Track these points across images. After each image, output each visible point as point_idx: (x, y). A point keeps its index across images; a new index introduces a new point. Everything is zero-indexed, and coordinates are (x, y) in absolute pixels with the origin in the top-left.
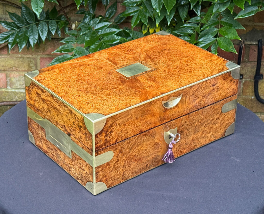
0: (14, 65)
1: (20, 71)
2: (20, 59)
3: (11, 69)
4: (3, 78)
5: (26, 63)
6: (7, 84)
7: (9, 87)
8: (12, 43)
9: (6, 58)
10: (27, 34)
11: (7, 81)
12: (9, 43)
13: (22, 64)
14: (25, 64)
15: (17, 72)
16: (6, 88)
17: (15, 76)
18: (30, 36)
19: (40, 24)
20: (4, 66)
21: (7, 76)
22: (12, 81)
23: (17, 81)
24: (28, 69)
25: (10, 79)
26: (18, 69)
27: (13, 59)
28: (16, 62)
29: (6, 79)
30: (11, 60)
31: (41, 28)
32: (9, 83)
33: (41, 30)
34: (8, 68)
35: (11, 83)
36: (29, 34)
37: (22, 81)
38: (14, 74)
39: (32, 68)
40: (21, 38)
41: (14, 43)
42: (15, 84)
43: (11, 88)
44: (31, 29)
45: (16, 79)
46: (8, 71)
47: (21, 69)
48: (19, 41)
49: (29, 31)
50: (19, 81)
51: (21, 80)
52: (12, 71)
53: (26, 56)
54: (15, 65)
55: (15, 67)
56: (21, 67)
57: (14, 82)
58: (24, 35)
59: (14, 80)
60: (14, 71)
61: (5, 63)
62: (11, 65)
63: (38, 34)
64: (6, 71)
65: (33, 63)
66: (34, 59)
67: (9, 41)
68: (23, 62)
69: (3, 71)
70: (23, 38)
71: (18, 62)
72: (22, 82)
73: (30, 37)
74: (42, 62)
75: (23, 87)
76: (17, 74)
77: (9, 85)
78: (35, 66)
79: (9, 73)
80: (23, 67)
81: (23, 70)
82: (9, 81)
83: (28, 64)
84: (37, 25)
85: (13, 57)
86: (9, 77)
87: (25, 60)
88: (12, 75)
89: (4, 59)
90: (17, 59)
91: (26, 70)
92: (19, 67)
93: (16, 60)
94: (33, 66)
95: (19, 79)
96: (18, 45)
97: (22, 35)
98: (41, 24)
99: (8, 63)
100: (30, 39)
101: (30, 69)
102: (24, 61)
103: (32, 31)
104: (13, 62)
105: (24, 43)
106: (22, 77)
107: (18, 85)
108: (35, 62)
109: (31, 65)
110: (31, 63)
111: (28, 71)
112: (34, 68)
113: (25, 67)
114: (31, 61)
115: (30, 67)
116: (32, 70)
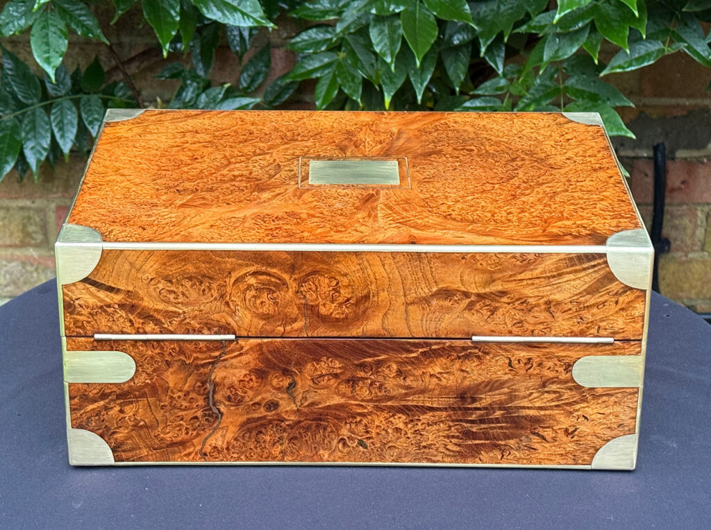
5: (16, 223)
10: (19, 134)
13: (4, 226)
14: (12, 227)
18: (28, 139)
19: (54, 105)
24: (21, 241)
31: (59, 119)
33: (58, 123)
36: (23, 134)
37: (5, 276)
39: (33, 239)
44: (30, 122)
49: (23, 126)
53: (15, 204)
56: (1, 235)
58: (8, 137)
63: (49, 135)
65: (35, 222)
66: (38, 212)
68: (6, 221)
70: (5, 146)
72: (5, 279)
73: (27, 143)
74: (60, 218)
78: (42, 230)
80: (7, 235)
81: (8, 243)
83: (21, 227)
84: (48, 109)
87: (12, 215)
91: (17, 242)
94: (35, 232)
97: (3, 137)
98: (58, 105)
100: (26, 148)
101: (28, 240)
102: (9, 219)
103: (34, 127)
105: (10, 159)
106: (4, 263)
108: (42, 220)
109: (31, 229)
110: (31, 224)
111: (23, 245)
112: (39, 237)
113: (12, 234)
114: (29, 218)
115: (28, 235)
116: (33, 242)
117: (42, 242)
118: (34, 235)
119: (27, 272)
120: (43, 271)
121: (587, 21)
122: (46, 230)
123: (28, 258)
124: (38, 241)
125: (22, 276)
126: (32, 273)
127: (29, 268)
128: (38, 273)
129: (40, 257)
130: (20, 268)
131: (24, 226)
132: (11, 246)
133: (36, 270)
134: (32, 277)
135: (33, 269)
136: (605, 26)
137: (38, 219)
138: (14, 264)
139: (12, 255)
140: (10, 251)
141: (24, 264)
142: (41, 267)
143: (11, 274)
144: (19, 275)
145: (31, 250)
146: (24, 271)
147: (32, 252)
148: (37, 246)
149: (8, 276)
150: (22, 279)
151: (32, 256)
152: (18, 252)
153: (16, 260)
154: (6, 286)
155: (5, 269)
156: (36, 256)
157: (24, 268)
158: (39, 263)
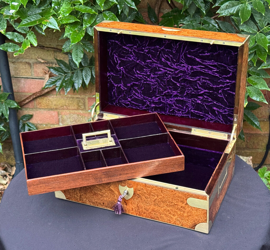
0: (64, 104)
1: (70, 109)
2: (70, 99)
3: (62, 107)
4: (55, 116)
5: (76, 102)
6: (59, 121)
7: (60, 123)
8: (59, 87)
9: (58, 98)
10: (73, 79)
11: (59, 118)
12: (57, 87)
13: (72, 103)
14: (74, 104)
15: (68, 110)
16: (59, 124)
17: (66, 114)
18: (75, 80)
19: (84, 69)
20: (56, 104)
21: (58, 114)
22: (63, 118)
23: (68, 118)
24: (77, 108)
25: (62, 116)
26: (68, 107)
27: (64, 99)
28: (67, 102)
29: (58, 117)
30: (62, 100)
31: (85, 74)
32: (61, 120)
33: (85, 75)
34: (59, 106)
35: (62, 120)
36: (74, 79)
37: (72, 119)
38: (65, 112)
39: (81, 107)
40: (67, 82)
41: (61, 86)
42: (66, 121)
43: (62, 125)
44: (76, 75)
45: (67, 117)
46: (60, 109)
47: (71, 108)
48: (65, 85)
49: (74, 76)
50: (70, 118)
51: (72, 117)
52: (63, 109)
53: (75, 96)
54: (66, 104)
55: (66, 106)
56: (71, 106)
57: (65, 119)
58: (69, 79)
59: (65, 117)
60: (65, 109)
61: (57, 103)
62: (62, 104)
63: (82, 79)
64: (58, 109)
65: (82, 102)
66: (82, 99)
67: (57, 85)
68: (73, 102)
69: (55, 110)
70: (68, 82)
71: (69, 101)
72: (72, 120)
73: (75, 82)
74: (89, 101)
75: (73, 123)
76: (68, 112)
77: (61, 122)
78: (83, 105)
79: (60, 111)
80: (73, 106)
81: (73, 108)
82: (61, 118)
83: (77, 104)
84: (82, 70)
85: (64, 97)
86: (61, 115)
87: (74, 100)
88: (63, 113)
89: (56, 99)
90: (68, 99)
91: (76, 108)
92: (69, 106)
93: (66, 100)
94: (82, 106)
95: (70, 116)
96: (64, 89)
97: (68, 79)
98: (85, 69)
99: (59, 102)
100: (75, 83)
101: (79, 108)
102: (73, 101)
103: (77, 76)
104: (64, 101)
105: (70, 86)
106: (72, 115)
107: (69, 122)
108: (83, 102)
109: (80, 104)
110: (80, 103)
111: (78, 109)
112: (83, 107)
113: (74, 106)
114: (80, 101)
115: (79, 106)
116: (81, 108)
117: (84, 109)
118: (81, 106)
119: (79, 118)
120: (84, 118)
121: (254, 51)
122: (85, 105)
123: (79, 113)
124: (83, 108)
125: (78, 119)
126: (80, 118)
127: (79, 116)
128: (82, 118)
129: (83, 113)
130: (77, 116)
131: (78, 103)
132: (74, 109)
133: (82, 117)
134: (81, 119)
135: (81, 117)
136: (259, 53)
137: (82, 101)
138: (75, 115)
139: (74, 112)
140: (74, 111)
141: (78, 115)
142: (83, 116)
143: (74, 118)
144: (76, 119)
145: (80, 111)
146: (78, 117)
147: (81, 112)
148: (82, 110)
149: (73, 119)
150: (78, 120)
151: (81, 113)
152: (76, 111)
153: (76, 114)
154: (73, 122)
155: (72, 116)
156: (82, 113)
157: (78, 116)
158: (83, 115)
